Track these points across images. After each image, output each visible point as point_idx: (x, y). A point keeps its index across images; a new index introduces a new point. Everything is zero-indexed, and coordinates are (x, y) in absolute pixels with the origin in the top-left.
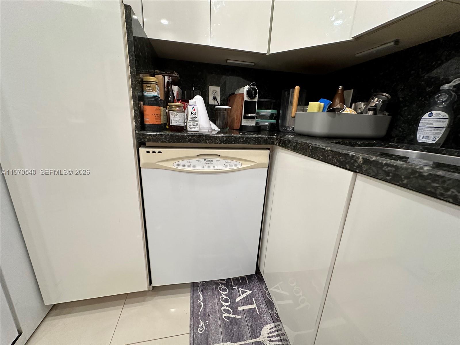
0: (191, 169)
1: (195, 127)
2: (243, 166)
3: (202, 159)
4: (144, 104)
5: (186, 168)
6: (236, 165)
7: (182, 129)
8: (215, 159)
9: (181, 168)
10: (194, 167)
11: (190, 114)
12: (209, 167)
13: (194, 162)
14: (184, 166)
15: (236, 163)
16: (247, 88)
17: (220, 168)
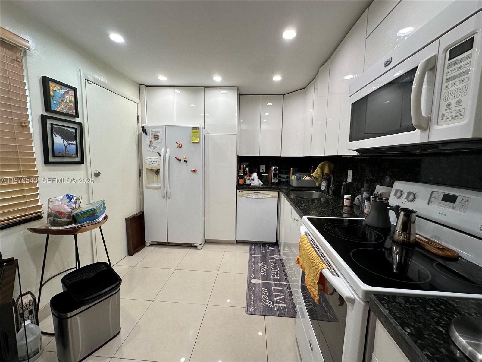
0: (252, 197)
1: (253, 184)
2: (268, 197)
3: (255, 194)
4: (240, 178)
5: (250, 197)
6: (266, 196)
7: (250, 184)
8: (259, 194)
9: (248, 196)
11: (252, 180)
12: (257, 197)
13: (252, 195)
14: (249, 196)
16: (274, 168)
17: (261, 197)
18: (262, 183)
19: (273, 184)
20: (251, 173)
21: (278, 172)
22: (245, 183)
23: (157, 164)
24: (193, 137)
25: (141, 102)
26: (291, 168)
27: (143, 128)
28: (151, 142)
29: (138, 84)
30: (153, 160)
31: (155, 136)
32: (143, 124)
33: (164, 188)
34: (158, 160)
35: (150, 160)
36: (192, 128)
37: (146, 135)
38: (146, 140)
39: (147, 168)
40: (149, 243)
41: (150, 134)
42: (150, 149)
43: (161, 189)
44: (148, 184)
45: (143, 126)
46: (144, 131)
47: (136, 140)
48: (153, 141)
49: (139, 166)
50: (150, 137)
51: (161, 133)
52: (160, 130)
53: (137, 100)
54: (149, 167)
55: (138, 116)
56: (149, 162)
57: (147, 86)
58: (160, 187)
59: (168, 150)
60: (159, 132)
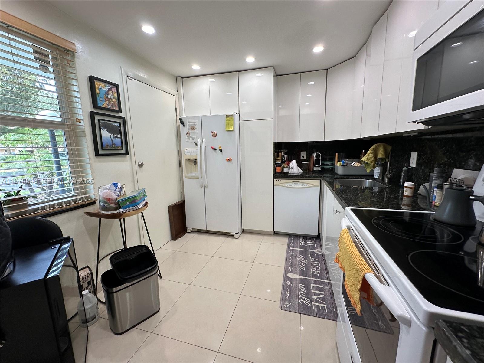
0: (290, 186)
1: (292, 172)
2: (309, 186)
3: (294, 183)
4: (277, 166)
5: (288, 186)
6: (306, 186)
7: (288, 173)
8: (298, 183)
9: (287, 186)
10: (291, 186)
11: (290, 168)
12: (296, 186)
13: (291, 184)
14: (287, 185)
15: (306, 185)
16: (315, 154)
17: (300, 186)
18: (302, 172)
19: (314, 172)
20: (290, 160)
21: (320, 159)
22: (282, 172)
23: (194, 154)
24: (227, 125)
25: (178, 94)
26: (337, 154)
27: (180, 119)
28: (188, 132)
29: (175, 76)
30: (191, 150)
31: (192, 127)
32: (181, 116)
33: (202, 178)
34: (195, 150)
35: (188, 151)
36: (226, 115)
37: (184, 126)
38: (184, 130)
39: (185, 159)
40: (190, 230)
41: (188, 125)
42: (188, 140)
43: (198, 179)
44: (187, 174)
45: (180, 118)
46: (182, 123)
47: (176, 132)
48: (190, 132)
49: (179, 157)
50: (188, 128)
51: (197, 123)
52: (196, 121)
53: (175, 92)
54: (188, 157)
55: (176, 108)
56: (187, 152)
57: (183, 78)
58: (198, 176)
59: (204, 140)
60: (195, 123)
